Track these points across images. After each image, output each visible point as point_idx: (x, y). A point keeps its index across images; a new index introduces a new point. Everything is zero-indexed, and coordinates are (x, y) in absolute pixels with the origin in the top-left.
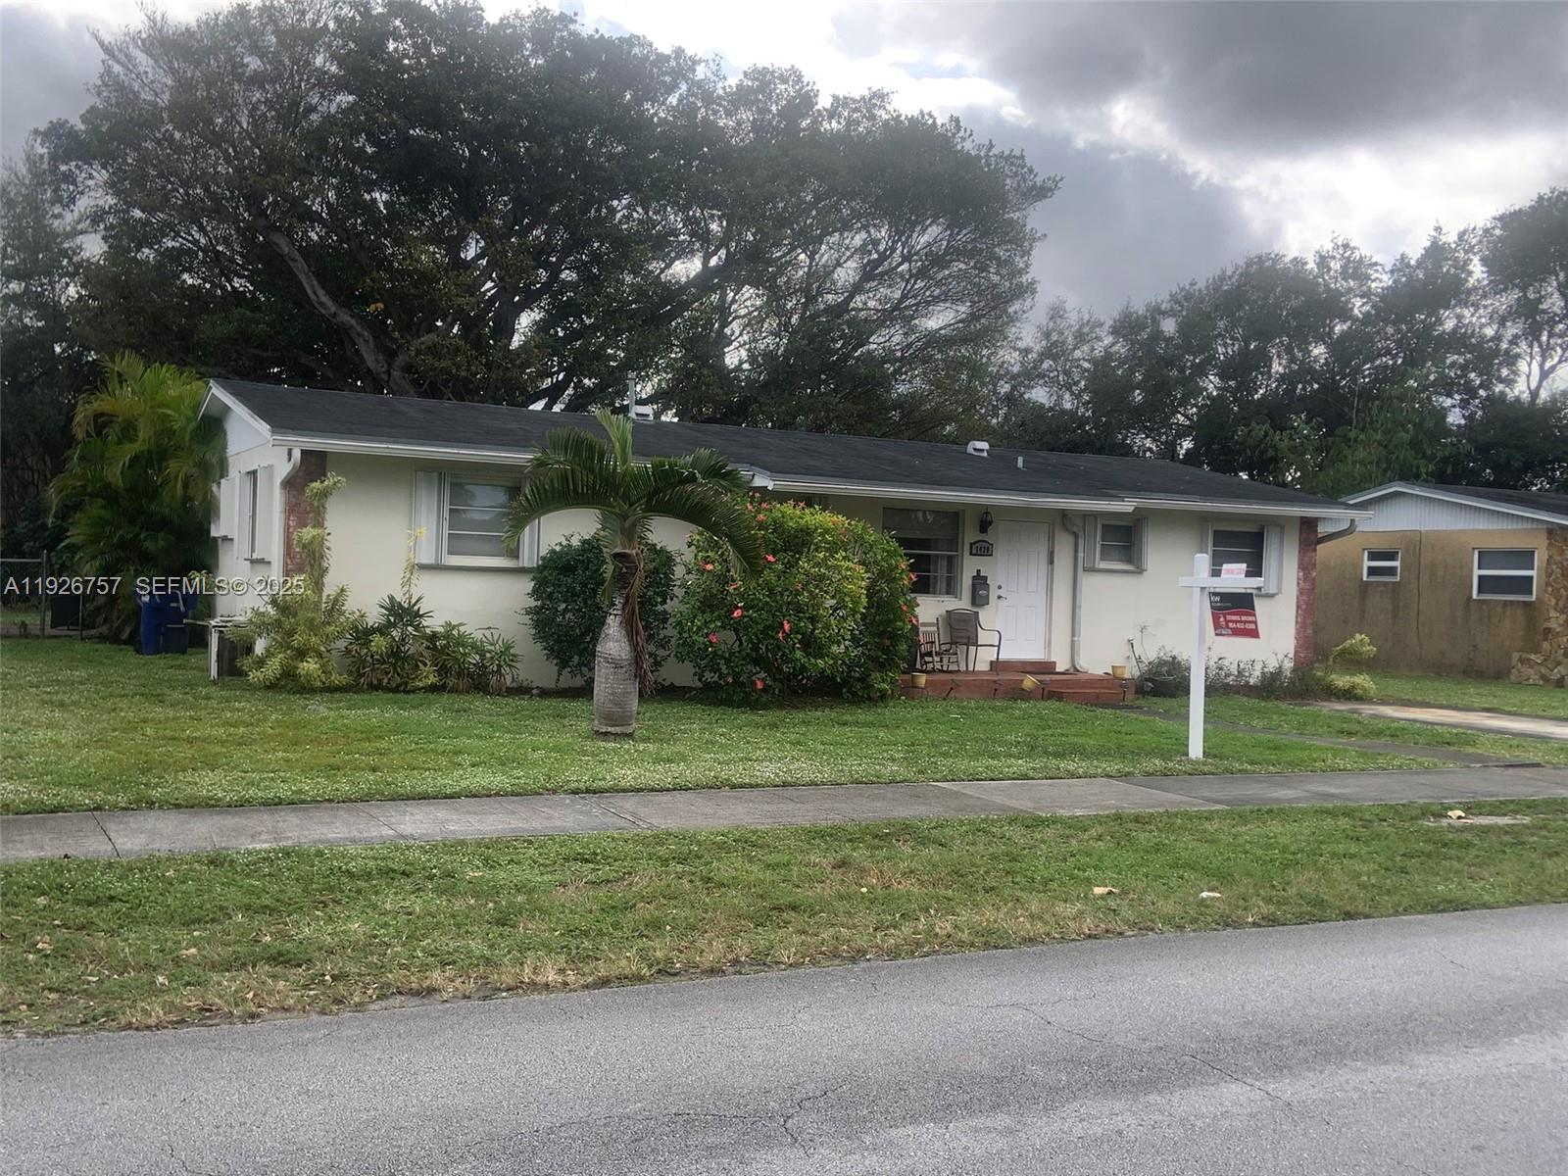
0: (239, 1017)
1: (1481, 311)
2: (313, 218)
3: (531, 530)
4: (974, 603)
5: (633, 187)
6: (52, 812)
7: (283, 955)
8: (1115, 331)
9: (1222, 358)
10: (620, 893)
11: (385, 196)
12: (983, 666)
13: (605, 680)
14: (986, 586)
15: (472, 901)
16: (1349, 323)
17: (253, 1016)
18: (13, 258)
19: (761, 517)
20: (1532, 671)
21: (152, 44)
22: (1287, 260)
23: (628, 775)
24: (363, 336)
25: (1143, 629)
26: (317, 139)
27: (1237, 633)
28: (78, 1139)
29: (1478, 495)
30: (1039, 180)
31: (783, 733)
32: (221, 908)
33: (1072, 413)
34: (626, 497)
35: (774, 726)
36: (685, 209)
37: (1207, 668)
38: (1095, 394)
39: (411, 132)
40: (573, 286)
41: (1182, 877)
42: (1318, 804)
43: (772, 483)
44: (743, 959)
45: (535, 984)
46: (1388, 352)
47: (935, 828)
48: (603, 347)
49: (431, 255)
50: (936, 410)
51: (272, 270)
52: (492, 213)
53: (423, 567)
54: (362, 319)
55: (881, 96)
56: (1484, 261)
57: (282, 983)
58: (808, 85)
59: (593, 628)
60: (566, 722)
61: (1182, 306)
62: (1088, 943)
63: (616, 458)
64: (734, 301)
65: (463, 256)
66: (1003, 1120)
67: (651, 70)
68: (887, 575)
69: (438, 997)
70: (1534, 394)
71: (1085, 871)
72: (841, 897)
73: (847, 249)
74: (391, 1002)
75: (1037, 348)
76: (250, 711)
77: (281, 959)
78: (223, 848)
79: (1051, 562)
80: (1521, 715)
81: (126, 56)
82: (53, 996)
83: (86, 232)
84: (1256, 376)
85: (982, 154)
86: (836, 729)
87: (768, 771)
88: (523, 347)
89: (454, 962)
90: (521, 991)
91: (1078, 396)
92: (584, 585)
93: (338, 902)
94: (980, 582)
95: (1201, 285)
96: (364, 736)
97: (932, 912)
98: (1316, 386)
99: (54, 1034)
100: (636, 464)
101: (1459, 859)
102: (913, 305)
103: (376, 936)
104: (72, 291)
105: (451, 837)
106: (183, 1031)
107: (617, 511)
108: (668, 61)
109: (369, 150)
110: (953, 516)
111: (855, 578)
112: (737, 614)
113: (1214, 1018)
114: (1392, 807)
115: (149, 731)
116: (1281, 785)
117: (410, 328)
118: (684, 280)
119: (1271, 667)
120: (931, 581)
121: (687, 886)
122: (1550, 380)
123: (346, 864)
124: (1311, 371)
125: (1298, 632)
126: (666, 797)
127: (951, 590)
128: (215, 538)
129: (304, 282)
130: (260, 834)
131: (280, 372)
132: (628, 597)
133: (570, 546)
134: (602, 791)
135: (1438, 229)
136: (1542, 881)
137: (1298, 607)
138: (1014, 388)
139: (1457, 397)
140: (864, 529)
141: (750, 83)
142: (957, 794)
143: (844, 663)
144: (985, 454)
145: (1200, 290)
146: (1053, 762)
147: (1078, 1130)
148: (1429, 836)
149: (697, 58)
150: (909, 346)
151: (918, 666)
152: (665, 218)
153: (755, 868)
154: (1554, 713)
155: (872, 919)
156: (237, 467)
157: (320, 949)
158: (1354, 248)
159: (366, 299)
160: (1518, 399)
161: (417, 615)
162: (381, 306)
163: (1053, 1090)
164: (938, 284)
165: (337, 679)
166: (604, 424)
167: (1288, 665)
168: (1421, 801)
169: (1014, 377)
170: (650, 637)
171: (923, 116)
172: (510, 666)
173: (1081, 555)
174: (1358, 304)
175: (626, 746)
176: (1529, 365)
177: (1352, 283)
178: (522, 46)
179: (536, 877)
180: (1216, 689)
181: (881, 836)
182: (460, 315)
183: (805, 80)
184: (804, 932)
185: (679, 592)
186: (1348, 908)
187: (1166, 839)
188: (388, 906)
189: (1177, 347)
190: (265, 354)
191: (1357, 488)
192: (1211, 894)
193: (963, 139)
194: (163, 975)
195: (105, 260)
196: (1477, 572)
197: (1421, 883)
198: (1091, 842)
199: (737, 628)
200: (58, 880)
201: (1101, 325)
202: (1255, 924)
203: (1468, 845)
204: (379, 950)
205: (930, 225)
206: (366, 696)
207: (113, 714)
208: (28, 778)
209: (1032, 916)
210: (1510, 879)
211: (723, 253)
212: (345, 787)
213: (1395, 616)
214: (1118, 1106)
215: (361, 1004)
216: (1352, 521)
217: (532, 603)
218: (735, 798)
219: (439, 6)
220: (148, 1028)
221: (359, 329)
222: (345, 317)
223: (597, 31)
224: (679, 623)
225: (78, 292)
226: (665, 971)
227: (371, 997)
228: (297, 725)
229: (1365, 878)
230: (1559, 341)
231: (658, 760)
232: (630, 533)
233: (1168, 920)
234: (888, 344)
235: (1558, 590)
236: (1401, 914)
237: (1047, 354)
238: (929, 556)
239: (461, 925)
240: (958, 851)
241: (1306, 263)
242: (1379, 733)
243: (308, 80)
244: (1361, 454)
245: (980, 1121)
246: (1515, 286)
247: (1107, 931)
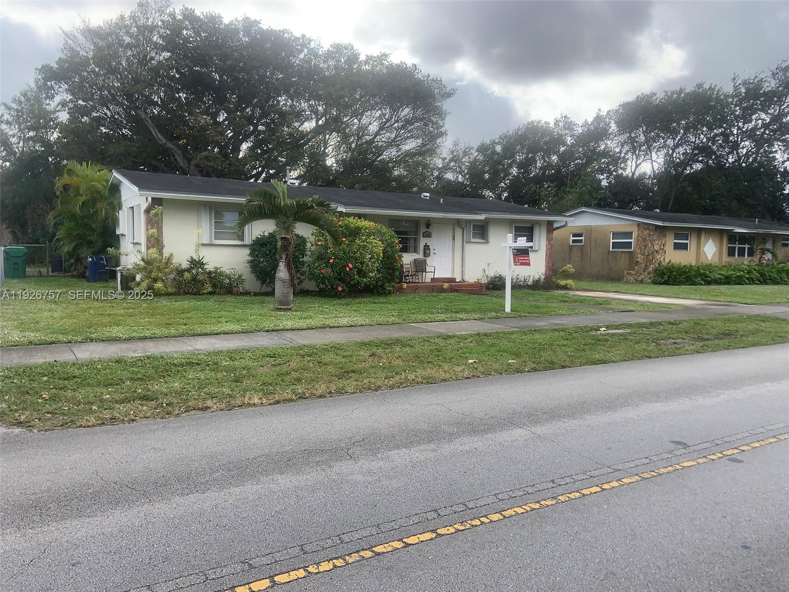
0: (127, 421)
1: (614, 142)
2: (155, 104)
3: (248, 227)
4: (424, 256)
5: (287, 92)
6: (50, 344)
7: (146, 397)
8: (478, 150)
9: (518, 161)
10: (285, 368)
11: (184, 95)
12: (428, 280)
13: (279, 288)
14: (429, 249)
15: (225, 374)
16: (565, 147)
17: (133, 420)
18: (30, 122)
19: (340, 223)
20: (631, 277)
21: (85, 32)
22: (542, 122)
23: (289, 324)
24: (177, 152)
25: (489, 264)
26: (155, 70)
27: (522, 264)
28: (58, 470)
29: (612, 211)
30: (448, 90)
31: (351, 307)
32: (120, 379)
33: (462, 183)
34: (285, 215)
35: (347, 304)
36: (308, 101)
37: (512, 279)
38: (471, 175)
39: (194, 68)
40: (263, 132)
41: (502, 355)
42: (553, 327)
43: (345, 210)
44: (333, 391)
45: (250, 404)
46: (580, 158)
47: (409, 340)
48: (277, 157)
49: (205, 119)
50: (409, 181)
51: (138, 125)
52: (229, 102)
53: (203, 245)
54: (178, 146)
55: (385, 55)
56: (616, 123)
57: (145, 407)
58: (356, 50)
59: (275, 268)
60: (264, 305)
61: (503, 141)
62: (466, 380)
63: (280, 200)
64: (329, 138)
65: (218, 120)
66: (433, 446)
67: (292, 44)
68: (390, 245)
69: (210, 410)
70: (633, 174)
71: (465, 354)
72: (372, 367)
73: (373, 117)
74: (190, 413)
75: (448, 158)
76: (135, 303)
77: (145, 398)
78: (122, 356)
79: (454, 239)
80: (627, 293)
81: (74, 37)
82: (49, 415)
83: (60, 111)
84: (531, 168)
85: (425, 79)
86: (372, 305)
87: (344, 321)
88: (244, 158)
89: (217, 397)
90: (244, 407)
91: (464, 176)
92: (270, 251)
93: (169, 376)
94: (427, 247)
95: (511, 133)
96: (182, 312)
97: (407, 371)
98: (553, 171)
99: (49, 430)
100: (288, 201)
101: (604, 345)
102: (400, 140)
103: (185, 388)
104: (55, 135)
105: (217, 349)
106: (103, 428)
107: (282, 220)
108: (299, 40)
109: (177, 76)
110: (416, 222)
111: (378, 247)
112: (331, 261)
113: (513, 405)
114: (579, 327)
115: (92, 312)
116: (539, 321)
117: (196, 149)
118: (309, 130)
119: (537, 278)
120: (408, 248)
121: (311, 365)
122: (639, 168)
123: (173, 361)
124: (552, 166)
125: (546, 264)
126: (305, 332)
127: (416, 251)
128: (118, 235)
129: (152, 131)
130: (138, 350)
131: (144, 168)
132: (287, 255)
133: (264, 236)
134: (278, 330)
135: (599, 110)
136: (634, 352)
137: (546, 255)
138: (440, 173)
139: (605, 175)
140: (381, 227)
141: (332, 49)
142: (417, 328)
143: (374, 280)
144: (428, 198)
145: (510, 135)
146: (454, 315)
147: (460, 449)
148: (593, 338)
149: (311, 39)
150: (399, 156)
151: (403, 281)
152: (300, 104)
153: (339, 357)
154: (639, 292)
155: (384, 375)
156: (125, 205)
157: (162, 394)
158: (569, 118)
159: (178, 138)
160: (628, 176)
161: (203, 264)
162: (185, 141)
163: (451, 435)
164: (409, 131)
165: (170, 290)
166: (275, 186)
167: (543, 277)
168: (590, 325)
169: (440, 169)
170: (298, 271)
171: (402, 64)
172: (241, 284)
173: (465, 236)
174: (569, 139)
175: (289, 313)
176: (632, 162)
177: (567, 131)
178: (239, 33)
179: (250, 364)
180: (515, 287)
181: (389, 344)
182: (218, 144)
183: (355, 48)
184: (357, 381)
185: (309, 253)
186: (563, 364)
187: (497, 342)
188: (190, 377)
189: (502, 157)
190: (137, 161)
191: (568, 210)
192: (513, 361)
193: (418, 73)
194: (95, 406)
195: (68, 122)
196: (612, 241)
197: (590, 355)
198: (468, 344)
199: (332, 266)
200: (52, 370)
201: (472, 148)
202: (528, 371)
203: (608, 340)
204: (187, 393)
205: (405, 108)
206: (183, 297)
207: (76, 306)
208: (40, 331)
209: (445, 371)
210: (623, 352)
211: (324, 119)
212: (173, 331)
213: (582, 258)
214: (475, 439)
215: (178, 414)
216: (566, 222)
217: (250, 258)
218: (331, 331)
219: (204, 16)
220: (89, 426)
221: (175, 149)
222: (170, 145)
223: (270, 27)
224: (309, 265)
225: (58, 136)
226: (302, 397)
227: (182, 411)
228: (154, 309)
229: (570, 353)
230: (643, 153)
231: (300, 318)
232: (288, 229)
233: (496, 371)
234: (390, 156)
235: (641, 247)
236: (583, 366)
237: (451, 160)
238: (407, 238)
239: (220, 384)
240: (418, 348)
241: (550, 124)
242: (576, 301)
243: (150, 46)
244: (570, 197)
245: (423, 447)
246: (627, 132)
247: (473, 376)
